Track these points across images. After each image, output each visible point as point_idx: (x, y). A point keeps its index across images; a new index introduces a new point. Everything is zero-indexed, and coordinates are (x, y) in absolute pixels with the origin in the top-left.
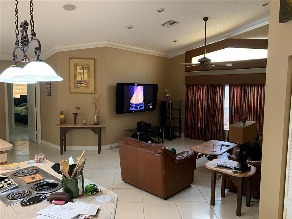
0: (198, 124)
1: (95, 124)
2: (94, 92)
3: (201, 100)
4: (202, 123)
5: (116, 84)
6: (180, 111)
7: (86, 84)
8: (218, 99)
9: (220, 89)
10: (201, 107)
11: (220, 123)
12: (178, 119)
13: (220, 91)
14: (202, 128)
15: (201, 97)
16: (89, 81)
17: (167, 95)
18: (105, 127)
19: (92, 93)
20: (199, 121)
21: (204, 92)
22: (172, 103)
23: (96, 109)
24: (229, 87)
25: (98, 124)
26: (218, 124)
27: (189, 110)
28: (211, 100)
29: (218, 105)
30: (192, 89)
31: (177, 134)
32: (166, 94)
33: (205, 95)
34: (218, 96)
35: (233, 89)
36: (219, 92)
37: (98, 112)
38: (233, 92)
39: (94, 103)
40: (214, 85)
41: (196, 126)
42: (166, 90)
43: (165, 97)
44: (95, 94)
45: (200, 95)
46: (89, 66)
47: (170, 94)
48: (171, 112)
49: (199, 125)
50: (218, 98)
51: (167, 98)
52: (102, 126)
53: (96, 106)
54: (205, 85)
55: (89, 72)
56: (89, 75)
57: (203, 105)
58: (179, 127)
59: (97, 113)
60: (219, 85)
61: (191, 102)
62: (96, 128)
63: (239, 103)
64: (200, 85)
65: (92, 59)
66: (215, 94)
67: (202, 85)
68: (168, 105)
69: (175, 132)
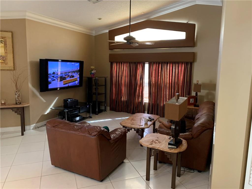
0: (121, 98)
1: (16, 104)
2: (13, 69)
3: (124, 76)
4: (125, 97)
5: (39, 60)
6: (105, 86)
7: (2, 60)
8: (139, 76)
9: (141, 66)
10: (124, 82)
11: (141, 96)
12: (104, 94)
13: (141, 68)
14: (125, 102)
15: (124, 74)
16: (6, 56)
17: (93, 72)
18: (29, 106)
19: (11, 70)
20: (122, 95)
21: (127, 69)
22: (98, 79)
23: (17, 88)
24: (148, 64)
25: (20, 103)
26: (139, 97)
27: (114, 86)
28: (133, 76)
29: (139, 81)
30: (116, 66)
31: (103, 108)
32: (92, 70)
33: (127, 71)
34: (139, 73)
35: (151, 66)
36: (139, 69)
37: (19, 91)
38: (152, 69)
39: (14, 80)
40: (135, 63)
41: (120, 100)
42: (91, 67)
43: (91, 73)
44: (15, 71)
45: (123, 72)
46: (6, 39)
47: (95, 71)
48: (98, 88)
49: (123, 99)
50: (139, 74)
51: (94, 75)
52: (25, 106)
53: (17, 84)
54: (127, 63)
55: (6, 46)
56: (7, 50)
57: (126, 81)
58: (105, 102)
59: (17, 91)
60: (139, 63)
61: (115, 78)
62: (18, 108)
63: (157, 78)
64: (123, 63)
65: (9, 32)
66: (136, 71)
67: (124, 62)
68: (94, 81)
69: (101, 106)
